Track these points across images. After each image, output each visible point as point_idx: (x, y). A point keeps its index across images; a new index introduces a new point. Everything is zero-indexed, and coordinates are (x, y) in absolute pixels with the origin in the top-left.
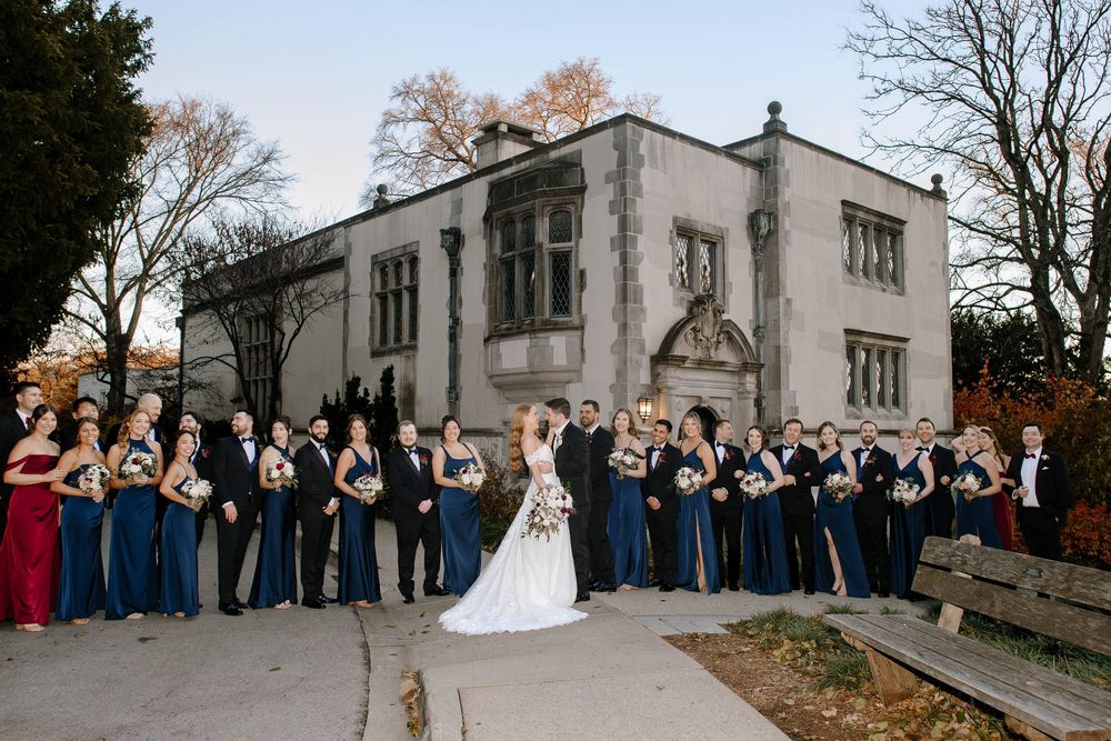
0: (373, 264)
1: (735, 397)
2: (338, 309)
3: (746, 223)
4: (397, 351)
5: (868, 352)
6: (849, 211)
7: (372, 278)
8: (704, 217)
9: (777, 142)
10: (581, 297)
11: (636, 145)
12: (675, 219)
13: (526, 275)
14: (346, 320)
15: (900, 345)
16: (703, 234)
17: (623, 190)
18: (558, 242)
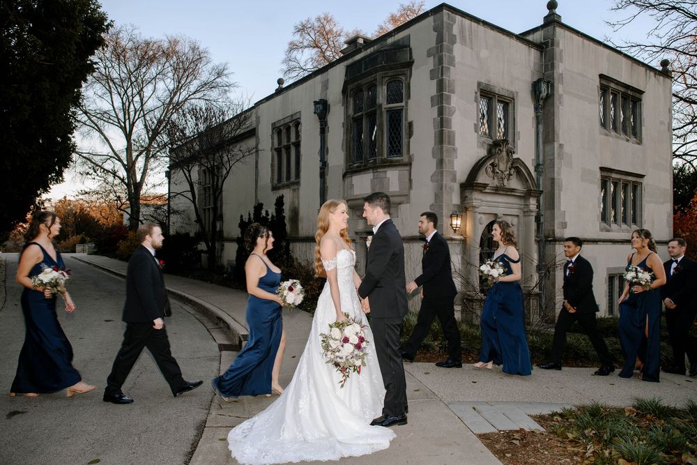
0: (273, 129)
1: (521, 215)
2: (251, 159)
3: (531, 89)
4: (288, 186)
5: (616, 185)
6: (604, 83)
7: (272, 139)
8: (501, 84)
9: (554, 29)
10: (409, 142)
11: (450, 27)
12: (479, 84)
13: (370, 128)
14: (257, 167)
15: (638, 180)
16: (500, 96)
17: (441, 61)
18: (393, 103)
